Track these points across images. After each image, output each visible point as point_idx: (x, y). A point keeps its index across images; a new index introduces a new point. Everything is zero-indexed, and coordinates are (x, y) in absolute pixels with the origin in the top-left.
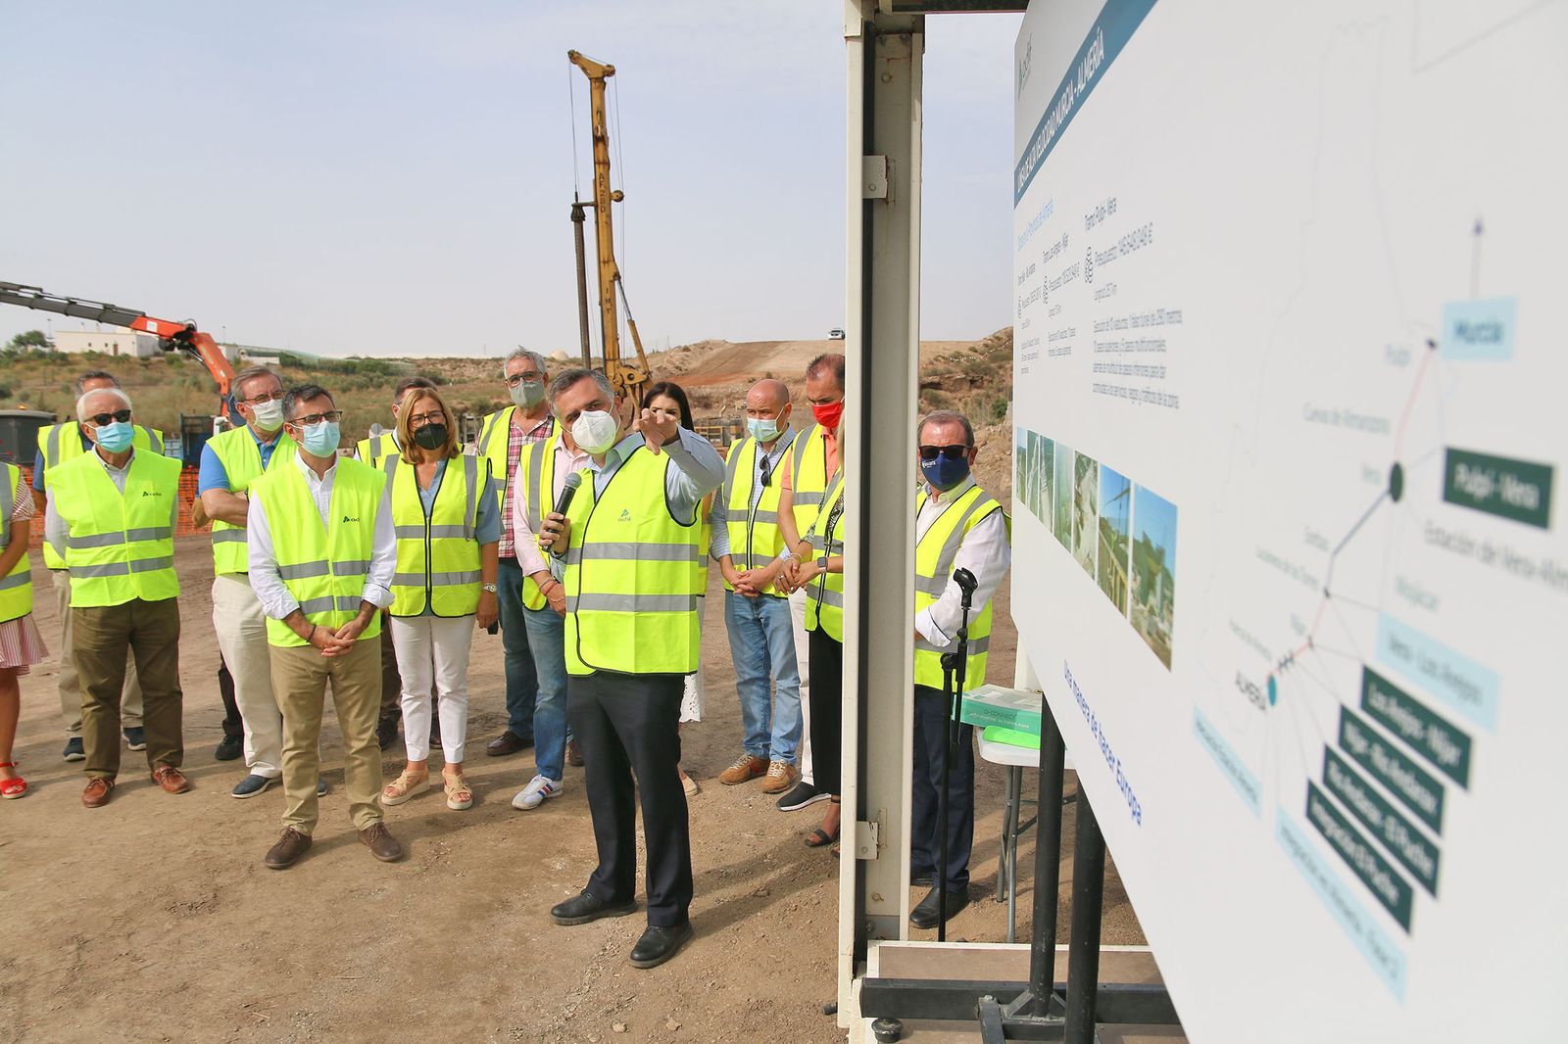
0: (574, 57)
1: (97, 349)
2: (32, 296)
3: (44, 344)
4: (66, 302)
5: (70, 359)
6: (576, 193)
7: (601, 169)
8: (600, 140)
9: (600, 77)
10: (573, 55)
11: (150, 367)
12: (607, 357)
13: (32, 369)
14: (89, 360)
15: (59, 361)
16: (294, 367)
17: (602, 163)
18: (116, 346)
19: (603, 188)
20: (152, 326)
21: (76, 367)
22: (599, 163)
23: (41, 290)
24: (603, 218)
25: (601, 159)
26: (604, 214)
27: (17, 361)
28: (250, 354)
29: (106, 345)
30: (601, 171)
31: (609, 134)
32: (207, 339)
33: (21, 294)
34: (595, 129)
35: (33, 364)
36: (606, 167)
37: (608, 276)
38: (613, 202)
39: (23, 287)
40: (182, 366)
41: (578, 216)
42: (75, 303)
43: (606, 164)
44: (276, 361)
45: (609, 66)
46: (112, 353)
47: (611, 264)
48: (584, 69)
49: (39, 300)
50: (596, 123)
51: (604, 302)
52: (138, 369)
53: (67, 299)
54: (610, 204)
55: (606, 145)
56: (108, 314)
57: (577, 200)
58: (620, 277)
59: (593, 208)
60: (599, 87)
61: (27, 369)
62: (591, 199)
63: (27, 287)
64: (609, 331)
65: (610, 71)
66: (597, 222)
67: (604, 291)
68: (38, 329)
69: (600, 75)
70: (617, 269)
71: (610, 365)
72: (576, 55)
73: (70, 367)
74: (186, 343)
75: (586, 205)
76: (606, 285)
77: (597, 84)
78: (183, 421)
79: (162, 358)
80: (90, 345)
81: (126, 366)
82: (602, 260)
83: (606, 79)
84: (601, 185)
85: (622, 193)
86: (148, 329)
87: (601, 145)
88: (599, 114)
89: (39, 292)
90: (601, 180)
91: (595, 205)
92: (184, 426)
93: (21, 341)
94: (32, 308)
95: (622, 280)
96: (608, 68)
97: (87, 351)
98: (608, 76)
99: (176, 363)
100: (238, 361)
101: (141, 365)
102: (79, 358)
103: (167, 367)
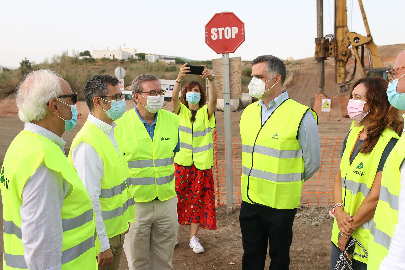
1: (107, 57)
3: (90, 56)
5: (96, 61)
11: (124, 63)
12: (337, 25)
13: (81, 65)
14: (102, 61)
15: (92, 62)
16: (180, 64)
18: (114, 56)
21: (97, 64)
28: (165, 58)
29: (111, 55)
35: (82, 63)
40: (137, 63)
44: (174, 61)
46: (112, 58)
52: (119, 64)
61: (79, 65)
64: (340, 5)
68: (88, 50)
71: (340, 30)
73: (94, 63)
80: (105, 55)
81: (115, 63)
93: (82, 55)
97: (103, 57)
100: (158, 61)
101: (121, 62)
102: (99, 60)
103: (130, 63)
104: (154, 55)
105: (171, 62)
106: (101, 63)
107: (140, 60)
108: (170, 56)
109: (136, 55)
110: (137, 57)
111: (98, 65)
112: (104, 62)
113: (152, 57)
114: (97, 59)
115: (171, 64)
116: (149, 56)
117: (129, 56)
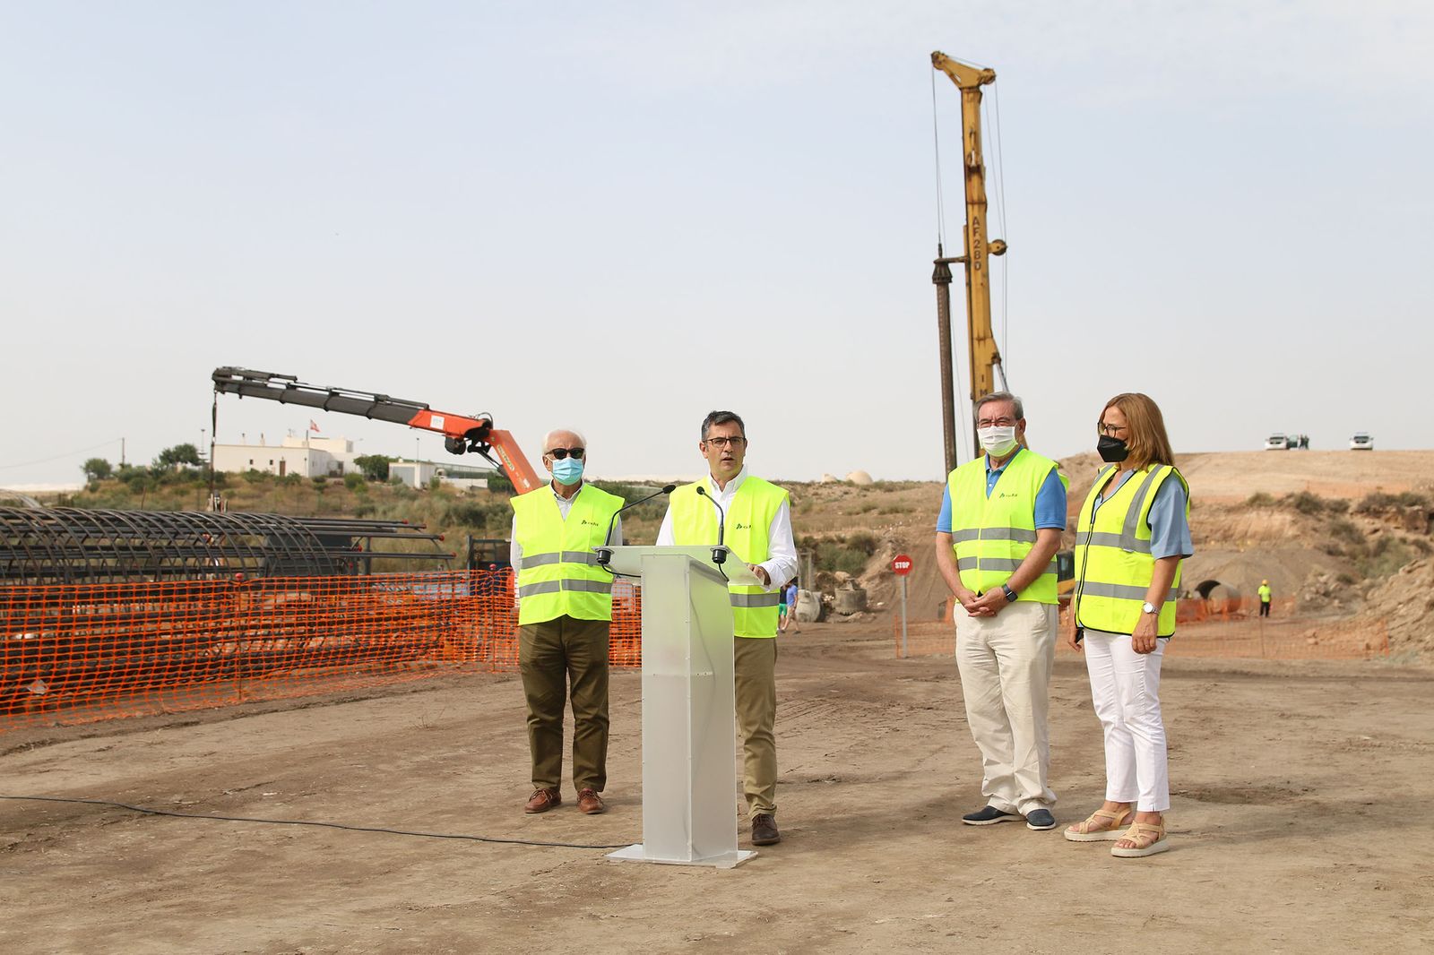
0: (938, 60)
1: (261, 466)
2: (284, 387)
3: (195, 461)
4: (327, 393)
5: (227, 480)
6: (940, 246)
7: (975, 211)
8: (974, 171)
9: (974, 86)
10: (937, 57)
13: (183, 493)
14: (251, 481)
17: (977, 202)
18: (282, 464)
19: (977, 237)
20: (437, 422)
21: (236, 491)
22: (973, 203)
23: (295, 379)
24: (977, 278)
25: (976, 198)
26: (979, 272)
27: (164, 483)
29: (271, 462)
30: (976, 214)
31: (987, 163)
32: (505, 440)
33: (270, 385)
34: (967, 157)
35: (182, 486)
36: (983, 209)
37: (984, 357)
38: (991, 256)
39: (273, 376)
40: (366, 490)
41: (942, 276)
42: (338, 394)
43: (982, 203)
44: (483, 483)
45: (987, 70)
46: (277, 473)
47: (988, 341)
48: (952, 76)
49: (292, 392)
50: (968, 149)
51: (978, 394)
52: (311, 494)
53: (330, 390)
54: (987, 258)
55: (982, 178)
56: (380, 408)
57: (941, 254)
58: (1000, 360)
59: (963, 265)
60: (972, 100)
61: (176, 493)
62: (961, 253)
63: (278, 376)
65: (989, 77)
66: (969, 284)
67: (978, 380)
68: (190, 442)
69: (976, 83)
70: (996, 347)
72: (941, 58)
73: (229, 490)
74: (479, 444)
75: (954, 260)
76: (981, 370)
77: (971, 95)
78: (471, 546)
79: (341, 480)
80: (251, 462)
81: (296, 489)
82: (975, 336)
83: (982, 88)
84: (975, 233)
85: (1004, 243)
86: (432, 426)
87: (975, 179)
88: (973, 135)
89: (292, 382)
90: (975, 227)
91: (966, 261)
92: (472, 552)
93: (168, 457)
94: (283, 402)
95: (1003, 363)
96: (986, 74)
97: (248, 469)
98: (986, 83)
99: (359, 486)
100: (435, 484)
101: (315, 488)
102: (238, 479)
103: (347, 491)
104: (418, 462)
105: (472, 488)
106: (246, 489)
107: (372, 478)
108: (470, 467)
109: (359, 461)
110: (358, 470)
111: (245, 497)
112: (255, 484)
113: (413, 469)
114: (230, 474)
115: (476, 492)
116: (401, 464)
117: (328, 464)
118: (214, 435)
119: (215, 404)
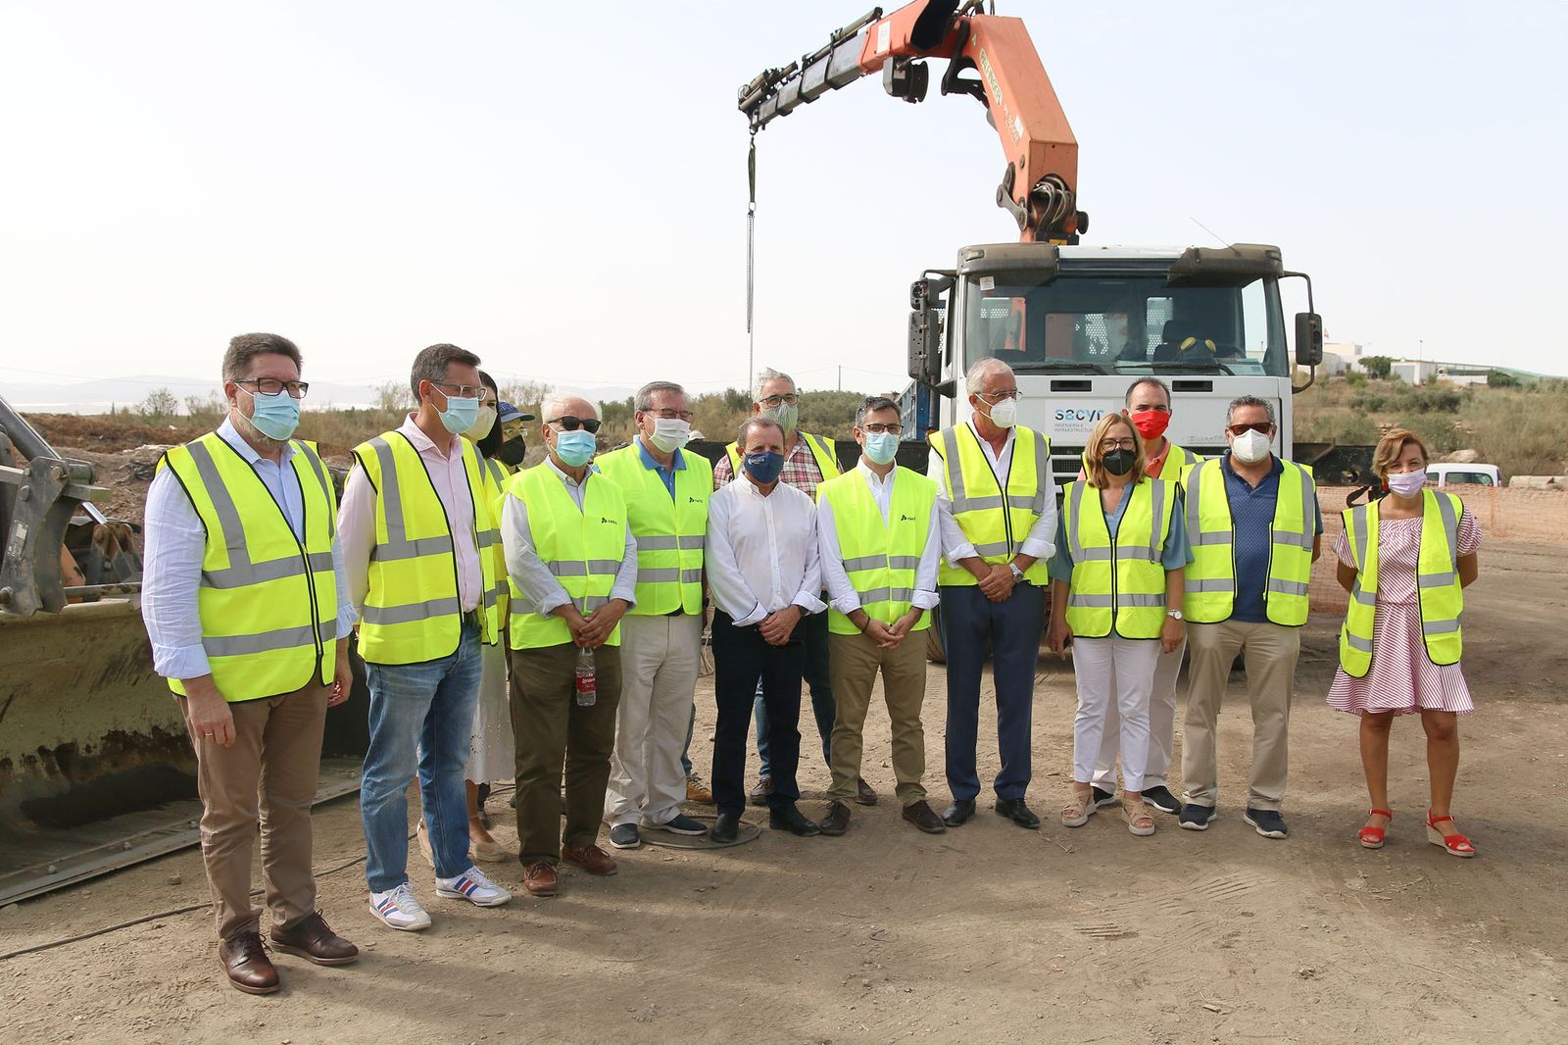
16: (1503, 387)
20: (884, 36)
28: (1451, 372)
40: (1364, 386)
44: (1483, 380)
79: (1344, 378)
99: (1357, 381)
100: (1432, 380)
103: (1348, 387)
104: (1417, 361)
105: (1472, 384)
107: (1374, 376)
108: (1470, 365)
109: (1363, 362)
110: (1364, 370)
113: (1413, 367)
115: (1475, 388)
116: (1404, 364)
117: (1338, 365)
118: (752, 200)
119: (752, 152)
